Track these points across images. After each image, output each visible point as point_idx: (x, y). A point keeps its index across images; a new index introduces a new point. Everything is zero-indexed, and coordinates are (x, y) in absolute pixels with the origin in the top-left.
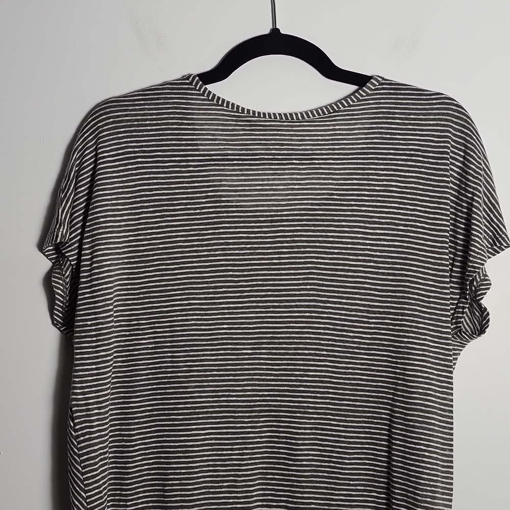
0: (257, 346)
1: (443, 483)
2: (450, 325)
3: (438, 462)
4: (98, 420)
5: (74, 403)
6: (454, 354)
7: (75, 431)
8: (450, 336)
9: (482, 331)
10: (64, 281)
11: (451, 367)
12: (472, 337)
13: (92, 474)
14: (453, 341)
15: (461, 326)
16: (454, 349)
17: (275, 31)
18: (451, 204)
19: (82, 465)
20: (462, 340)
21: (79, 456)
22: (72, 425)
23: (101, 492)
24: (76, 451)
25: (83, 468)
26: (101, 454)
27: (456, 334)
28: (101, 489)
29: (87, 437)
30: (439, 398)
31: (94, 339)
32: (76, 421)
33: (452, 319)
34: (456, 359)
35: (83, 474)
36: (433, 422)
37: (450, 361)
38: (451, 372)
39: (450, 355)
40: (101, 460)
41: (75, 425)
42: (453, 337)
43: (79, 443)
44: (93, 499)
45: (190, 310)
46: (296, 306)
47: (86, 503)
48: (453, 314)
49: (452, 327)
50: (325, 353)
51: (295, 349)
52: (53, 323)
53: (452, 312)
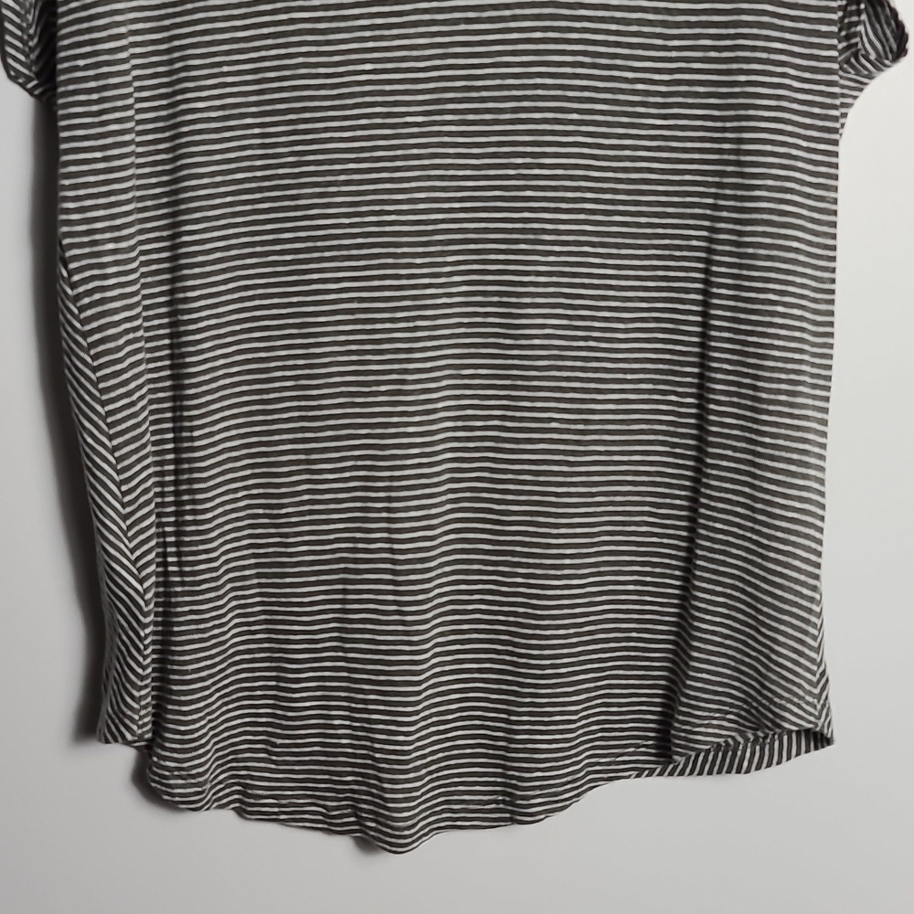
0: (435, 107)
1: (813, 365)
2: (835, 42)
3: (804, 325)
4: (116, 263)
5: (65, 229)
6: (844, 105)
7: (73, 286)
8: (836, 66)
9: (901, 52)
11: (835, 131)
12: (880, 65)
13: (114, 368)
14: (841, 77)
15: (857, 44)
16: (843, 95)
19: (92, 352)
20: (858, 73)
21: (85, 335)
22: (65, 274)
23: (133, 404)
24: (78, 325)
25: (95, 357)
26: (127, 331)
27: (848, 61)
28: (135, 397)
29: (97, 296)
30: (809, 196)
31: (95, 96)
32: (72, 266)
33: (840, 30)
34: (844, 115)
35: (95, 370)
36: (795, 244)
37: (836, 119)
38: (836, 143)
39: (835, 107)
40: (129, 342)
41: (71, 273)
42: (841, 68)
43: (81, 309)
44: (118, 416)
45: (293, 33)
46: (514, 18)
47: (107, 425)
48: (842, 19)
49: (840, 46)
50: (575, 116)
51: (514, 110)
52: (9, 76)
53: (840, 14)
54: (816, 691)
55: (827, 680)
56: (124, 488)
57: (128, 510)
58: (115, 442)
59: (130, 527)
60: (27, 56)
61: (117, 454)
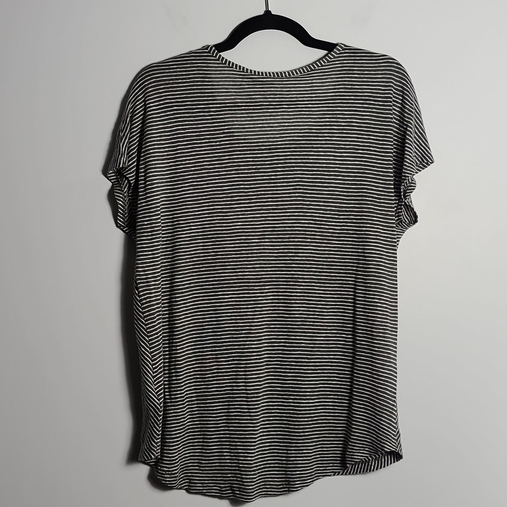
0: (262, 237)
1: (391, 324)
2: (394, 218)
3: (387, 310)
4: (154, 289)
5: (138, 277)
6: (398, 238)
7: (140, 296)
8: (395, 225)
9: (416, 221)
10: (123, 195)
11: (395, 246)
12: (409, 225)
13: (152, 325)
14: (397, 229)
15: (401, 218)
16: (398, 235)
17: (268, 12)
18: (394, 133)
19: (145, 319)
20: (402, 227)
21: (143, 313)
22: (137, 292)
23: (158, 337)
24: (141, 310)
25: (146, 321)
26: (157, 312)
27: (399, 224)
28: (159, 335)
29: (148, 300)
30: (387, 267)
31: (150, 234)
32: (140, 290)
33: (396, 214)
34: (398, 241)
35: (146, 325)
36: (383, 283)
37: (395, 242)
38: (396, 250)
39: (395, 239)
40: (158, 316)
41: (139, 292)
42: (396, 226)
43: (142, 304)
44: (153, 341)
45: (215, 213)
46: (289, 208)
47: (149, 344)
48: (396, 210)
49: (396, 219)
50: (309, 240)
51: (289, 238)
52: (117, 226)
53: (395, 209)
54: (396, 438)
55: (400, 435)
56: (154, 367)
57: (155, 374)
58: (151, 350)
59: (155, 381)
60: (124, 220)
61: (152, 355)
